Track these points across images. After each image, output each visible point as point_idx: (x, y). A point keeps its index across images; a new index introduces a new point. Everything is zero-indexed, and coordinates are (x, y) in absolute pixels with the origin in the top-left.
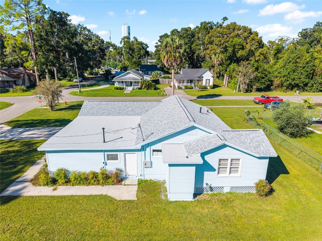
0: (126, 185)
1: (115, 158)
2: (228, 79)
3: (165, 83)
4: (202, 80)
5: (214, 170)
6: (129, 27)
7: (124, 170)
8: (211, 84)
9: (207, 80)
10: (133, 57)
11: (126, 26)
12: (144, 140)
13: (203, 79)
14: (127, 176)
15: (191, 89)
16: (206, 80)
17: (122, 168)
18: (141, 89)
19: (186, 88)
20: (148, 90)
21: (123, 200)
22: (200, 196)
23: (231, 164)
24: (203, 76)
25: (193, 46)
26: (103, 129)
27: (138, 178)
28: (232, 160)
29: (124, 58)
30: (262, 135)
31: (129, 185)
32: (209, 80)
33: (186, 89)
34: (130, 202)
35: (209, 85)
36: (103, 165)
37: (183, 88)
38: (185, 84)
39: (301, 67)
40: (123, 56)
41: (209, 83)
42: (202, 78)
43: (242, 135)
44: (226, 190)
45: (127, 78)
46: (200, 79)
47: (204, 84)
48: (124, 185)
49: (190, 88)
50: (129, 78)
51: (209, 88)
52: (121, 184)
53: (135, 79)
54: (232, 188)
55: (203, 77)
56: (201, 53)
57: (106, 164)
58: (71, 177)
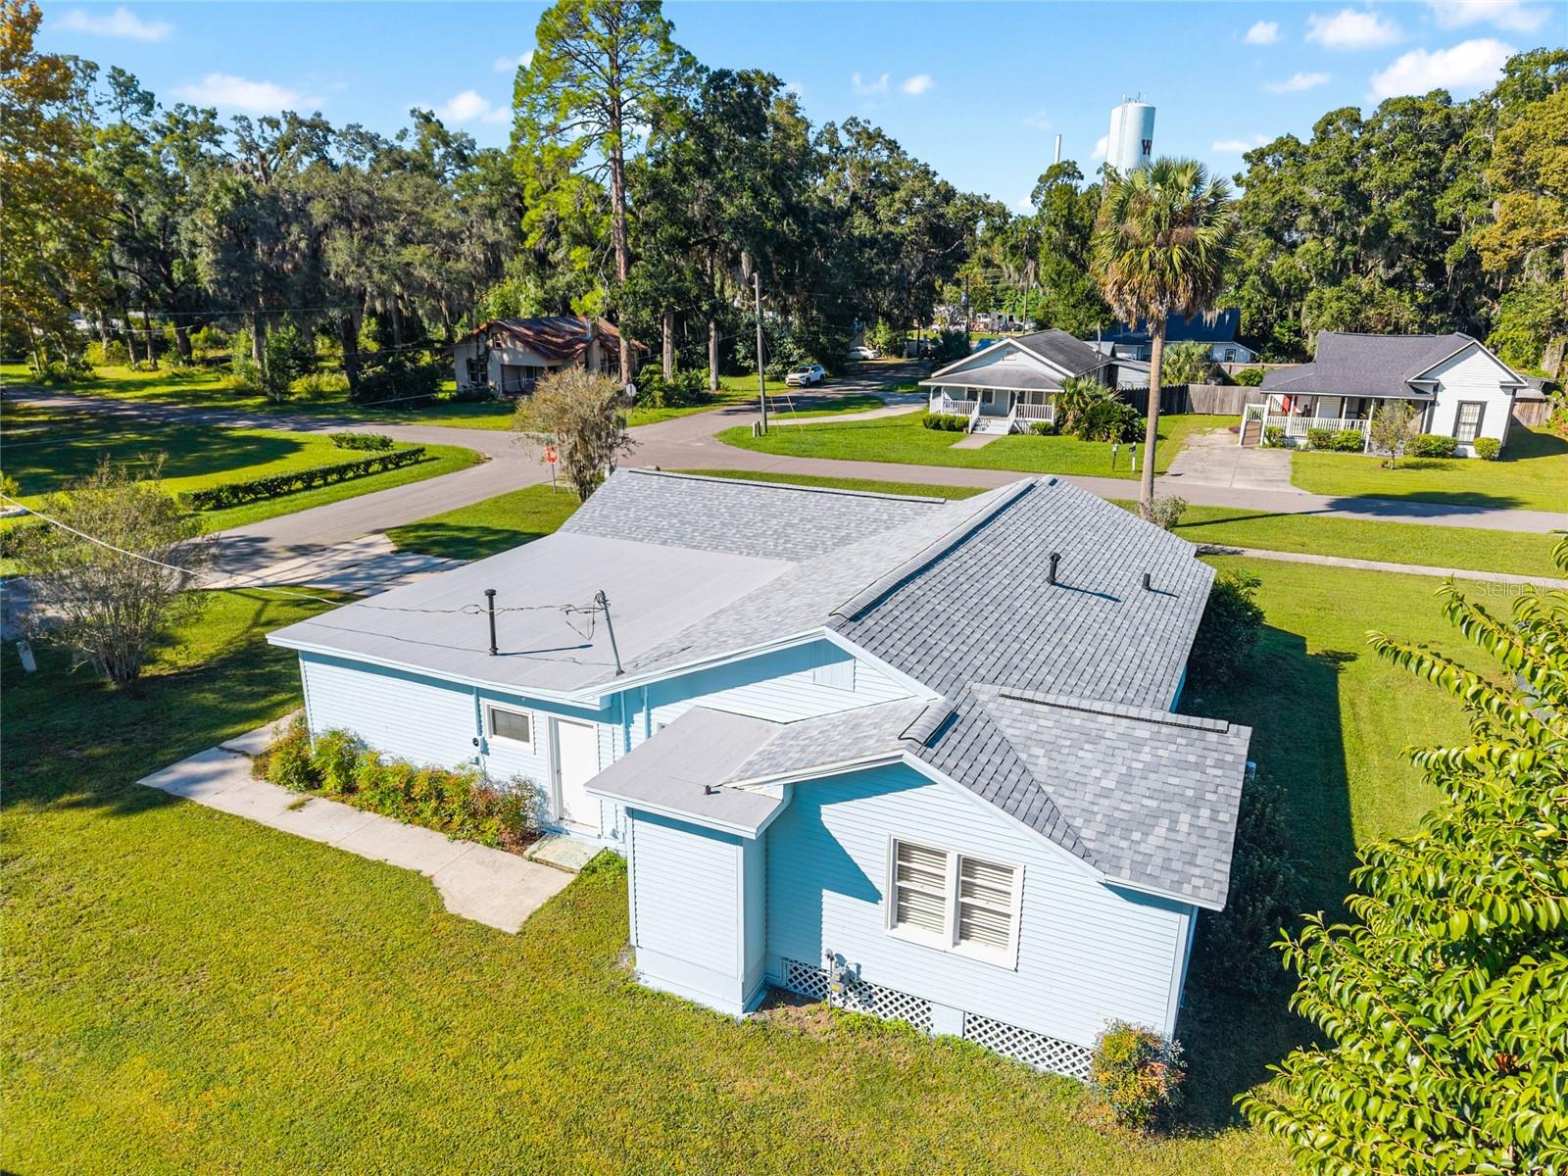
0: (535, 860)
1: (518, 730)
3: (1222, 409)
4: (1433, 403)
5: (874, 896)
6: (1149, 115)
7: (549, 790)
8: (1495, 429)
9: (1465, 408)
10: (1081, 266)
11: (1133, 111)
12: (620, 672)
13: (1440, 396)
14: (564, 825)
15: (1351, 449)
16: (1461, 404)
17: (542, 778)
18: (1054, 431)
19: (1321, 441)
20: (1089, 438)
23: (966, 889)
24: (1443, 378)
26: (491, 594)
27: (602, 844)
28: (967, 865)
29: (1036, 275)
30: (1219, 764)
31: (547, 864)
32: (1483, 405)
33: (1319, 447)
35: (1478, 434)
36: (476, 751)
37: (1302, 443)
38: (1317, 422)
40: (1031, 265)
41: (1479, 425)
42: (1430, 390)
44: (945, 1024)
45: (993, 373)
46: (1422, 398)
47: (1442, 426)
48: (531, 859)
49: (1343, 448)
50: (1006, 375)
51: (1471, 452)
52: (520, 853)
53: (1034, 380)
54: (972, 1019)
55: (1436, 388)
57: (485, 751)
58: (362, 775)
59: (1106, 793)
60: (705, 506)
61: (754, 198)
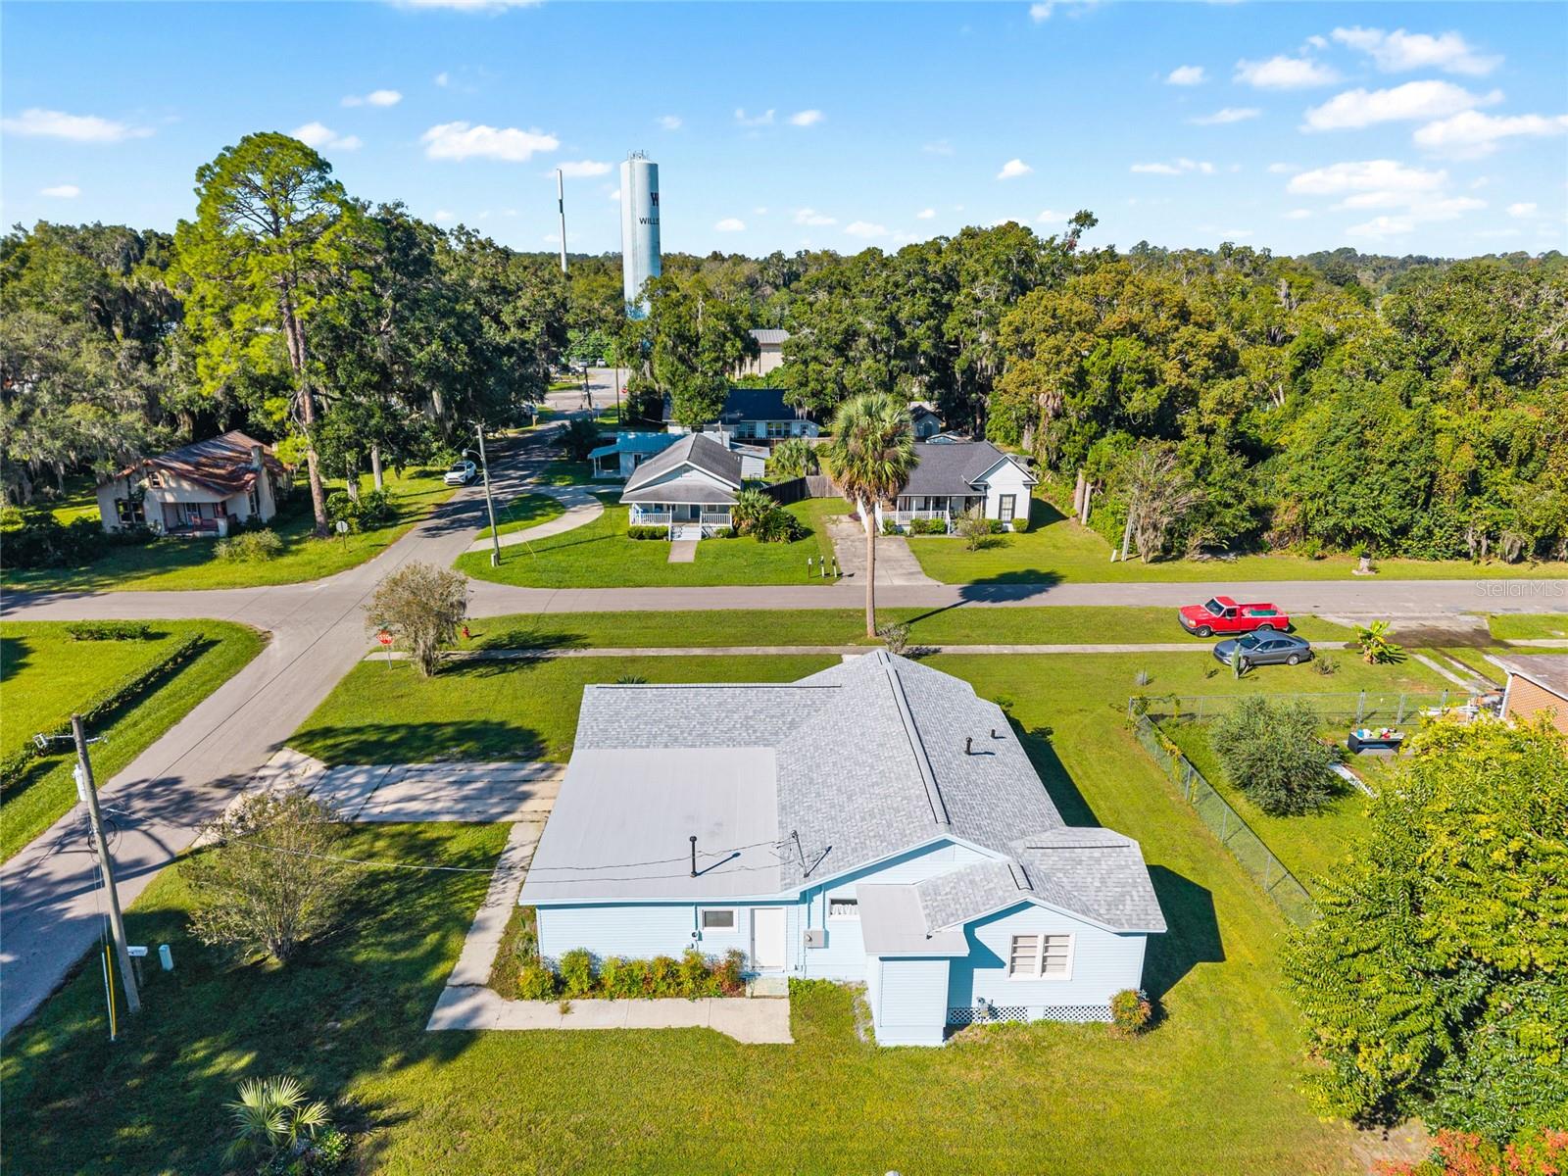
0: (757, 997)
1: (726, 920)
2: (1093, 491)
3: (830, 493)
4: (985, 498)
5: (1002, 965)
6: (653, 170)
7: (748, 953)
8: (1023, 512)
9: (1004, 499)
10: (690, 367)
11: (640, 164)
12: (806, 875)
13: (989, 492)
14: (757, 970)
15: (940, 533)
16: (1002, 496)
17: (743, 946)
18: (733, 534)
19: (920, 528)
20: (766, 541)
21: (756, 1043)
22: (961, 1033)
23: (1046, 949)
24: (989, 480)
25: (951, 326)
26: (693, 839)
27: (786, 975)
28: (1047, 939)
29: (652, 373)
30: (1135, 863)
31: (764, 997)
32: (1014, 496)
33: (919, 532)
34: (777, 1049)
35: (1013, 517)
36: (693, 940)
37: (908, 529)
38: (914, 514)
39: (1381, 462)
40: (647, 364)
41: (1013, 510)
42: (983, 488)
43: (1080, 863)
44: (1035, 1015)
45: (677, 489)
46: (975, 497)
47: (992, 514)
48: (752, 997)
49: (935, 532)
50: (688, 489)
51: (1011, 527)
52: (742, 995)
53: (711, 494)
54: (1050, 1009)
55: (986, 487)
56: (981, 359)
57: (700, 939)
58: (608, 976)
59: (1098, 890)
60: (676, 710)
61: (445, 345)
